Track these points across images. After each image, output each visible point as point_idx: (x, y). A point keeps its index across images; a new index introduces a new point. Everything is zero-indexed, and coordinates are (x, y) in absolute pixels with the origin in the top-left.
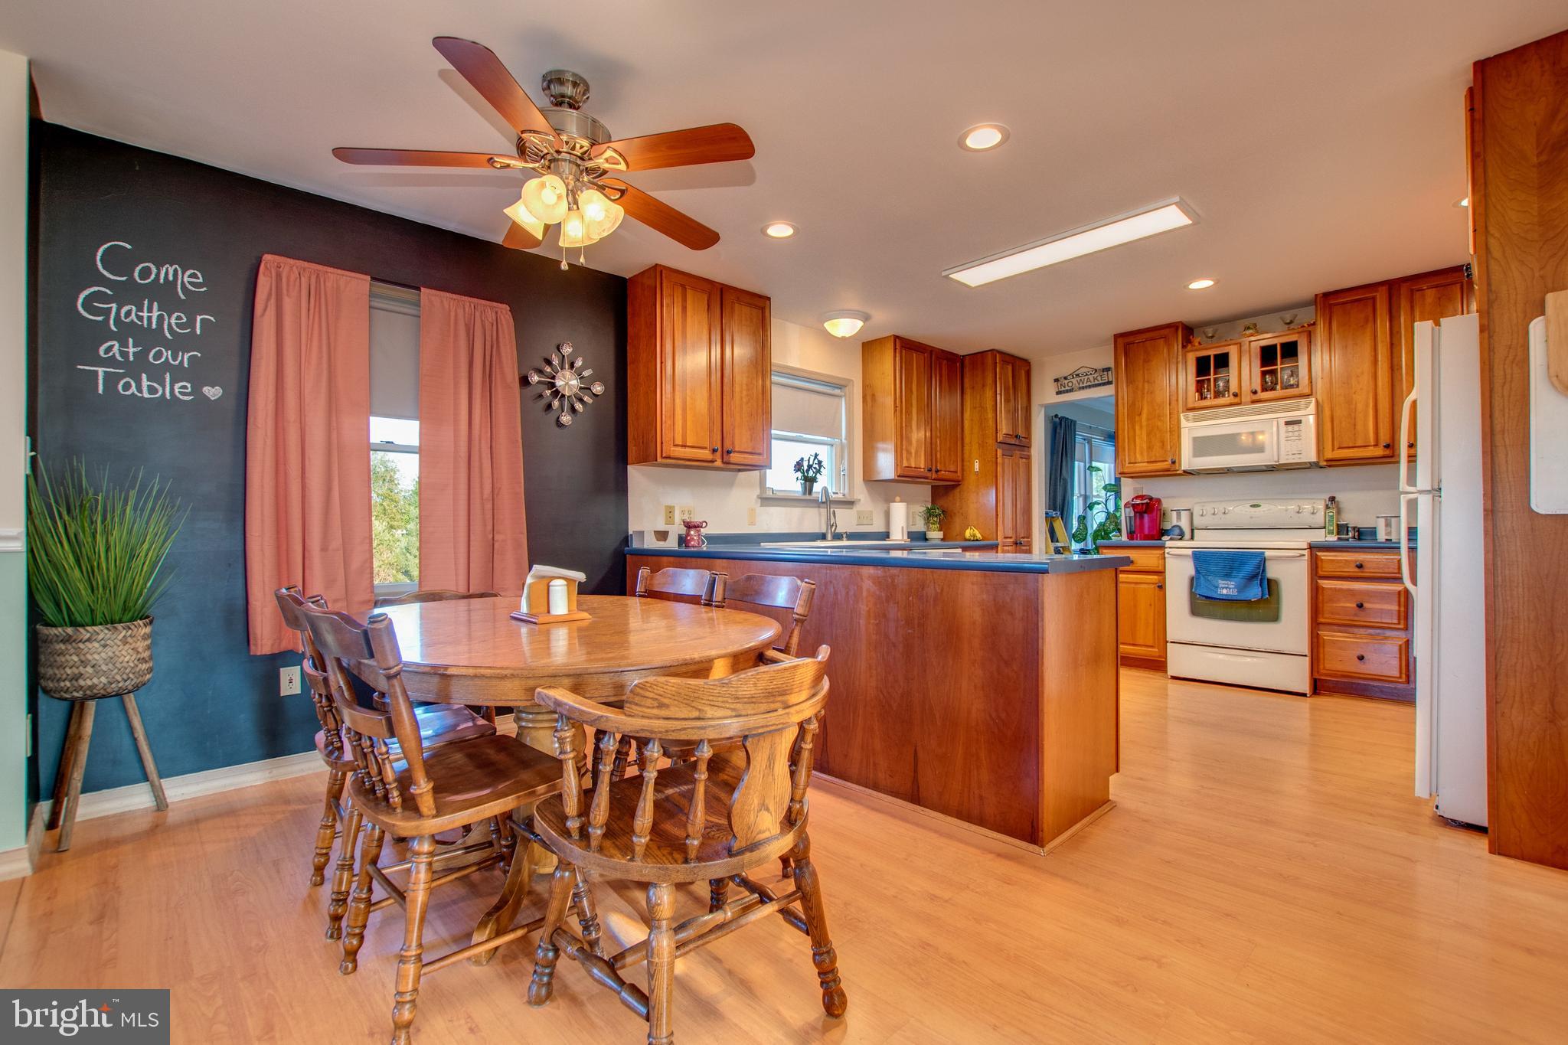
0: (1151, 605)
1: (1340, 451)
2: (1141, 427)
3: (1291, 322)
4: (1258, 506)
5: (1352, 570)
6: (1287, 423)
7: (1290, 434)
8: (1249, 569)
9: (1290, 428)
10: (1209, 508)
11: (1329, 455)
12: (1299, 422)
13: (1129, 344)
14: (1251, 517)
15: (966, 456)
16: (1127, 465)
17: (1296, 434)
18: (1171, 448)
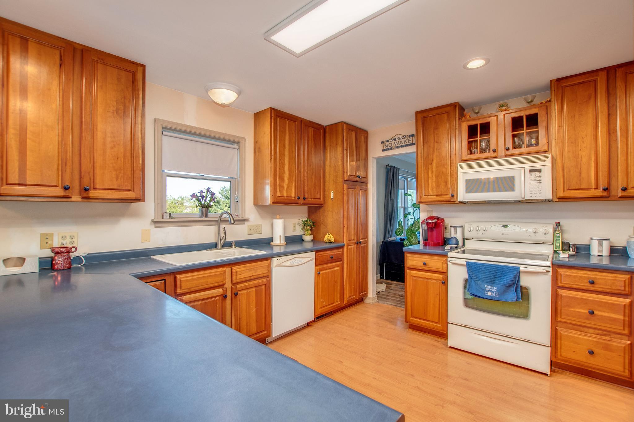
0: (437, 295)
1: (569, 191)
2: (432, 172)
3: (532, 101)
4: (507, 226)
5: (586, 285)
6: (531, 171)
7: (533, 179)
8: (508, 279)
9: (533, 174)
10: (474, 226)
11: (561, 195)
12: (539, 170)
13: (425, 117)
14: (503, 234)
15: (327, 188)
16: (423, 197)
17: (538, 179)
18: (451, 186)
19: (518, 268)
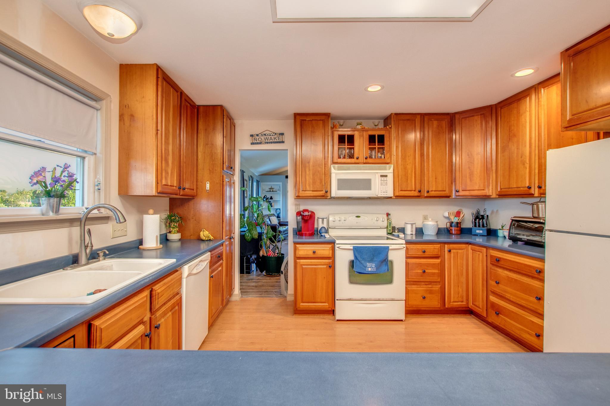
0: (324, 278)
1: (401, 192)
2: (309, 170)
3: (377, 125)
4: (359, 217)
5: (420, 254)
6: (382, 176)
7: (383, 182)
8: (382, 256)
9: (383, 178)
10: (337, 218)
11: (397, 194)
12: (386, 176)
13: (303, 120)
14: (357, 223)
15: (199, 178)
16: (301, 192)
17: (385, 182)
18: (325, 183)
19: (388, 247)
